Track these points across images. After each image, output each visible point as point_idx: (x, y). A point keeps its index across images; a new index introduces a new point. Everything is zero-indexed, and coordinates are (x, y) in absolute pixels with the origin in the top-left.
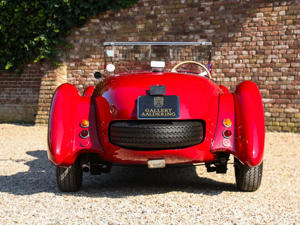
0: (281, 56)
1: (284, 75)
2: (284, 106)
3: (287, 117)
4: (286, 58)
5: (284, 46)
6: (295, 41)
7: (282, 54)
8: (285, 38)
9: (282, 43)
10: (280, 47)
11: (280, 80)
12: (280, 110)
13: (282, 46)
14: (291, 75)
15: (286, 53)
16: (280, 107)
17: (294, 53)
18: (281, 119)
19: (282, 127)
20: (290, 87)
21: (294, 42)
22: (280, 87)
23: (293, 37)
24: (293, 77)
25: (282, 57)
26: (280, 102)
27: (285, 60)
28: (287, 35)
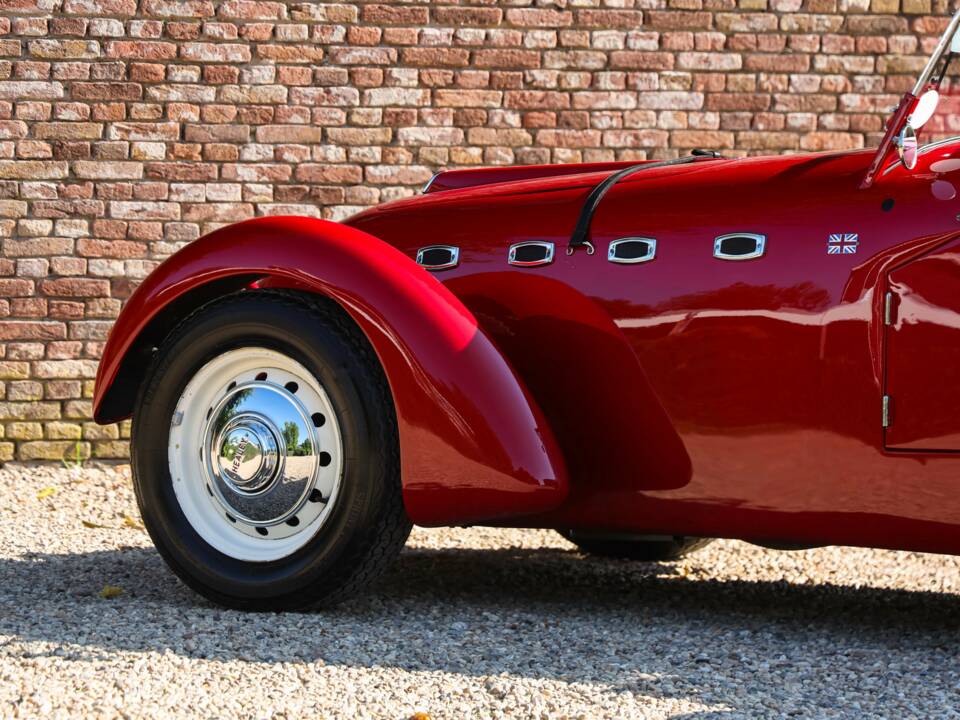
0: (24, 128)
1: (38, 212)
2: (36, 349)
3: (46, 399)
4: (48, 140)
5: (43, 85)
6: (97, 67)
7: (32, 123)
8: (49, 54)
9: (36, 74)
10: (20, 88)
11: (19, 234)
12: (14, 369)
13: (33, 83)
14: (75, 215)
15: (53, 118)
16: (13, 355)
17: (92, 118)
18: (16, 410)
19: (17, 442)
20: (68, 267)
21: (91, 70)
22: (16, 266)
23: (89, 51)
24: (85, 223)
25: (32, 135)
26: (17, 333)
27: (46, 149)
28: (60, 38)
